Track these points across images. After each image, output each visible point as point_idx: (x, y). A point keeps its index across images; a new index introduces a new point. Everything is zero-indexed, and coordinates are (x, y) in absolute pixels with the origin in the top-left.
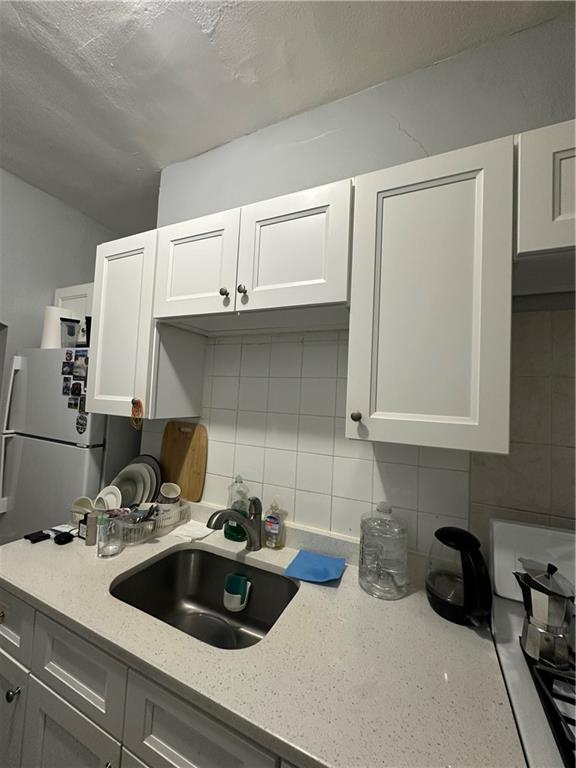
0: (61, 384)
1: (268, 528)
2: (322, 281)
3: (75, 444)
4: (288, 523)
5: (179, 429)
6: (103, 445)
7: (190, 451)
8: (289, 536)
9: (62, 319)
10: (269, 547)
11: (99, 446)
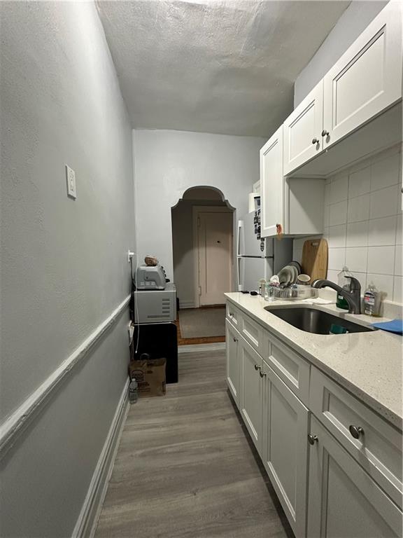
0: (254, 229)
1: (366, 301)
2: (382, 92)
3: (260, 257)
4: (387, 301)
5: (312, 244)
6: (273, 257)
7: (317, 257)
8: (386, 310)
9: (255, 198)
10: (367, 315)
11: (270, 257)
